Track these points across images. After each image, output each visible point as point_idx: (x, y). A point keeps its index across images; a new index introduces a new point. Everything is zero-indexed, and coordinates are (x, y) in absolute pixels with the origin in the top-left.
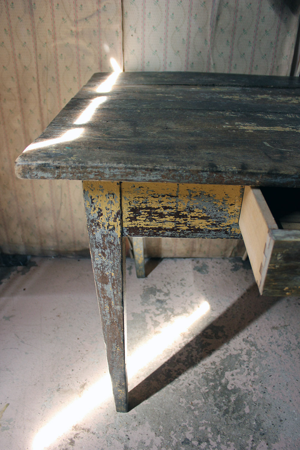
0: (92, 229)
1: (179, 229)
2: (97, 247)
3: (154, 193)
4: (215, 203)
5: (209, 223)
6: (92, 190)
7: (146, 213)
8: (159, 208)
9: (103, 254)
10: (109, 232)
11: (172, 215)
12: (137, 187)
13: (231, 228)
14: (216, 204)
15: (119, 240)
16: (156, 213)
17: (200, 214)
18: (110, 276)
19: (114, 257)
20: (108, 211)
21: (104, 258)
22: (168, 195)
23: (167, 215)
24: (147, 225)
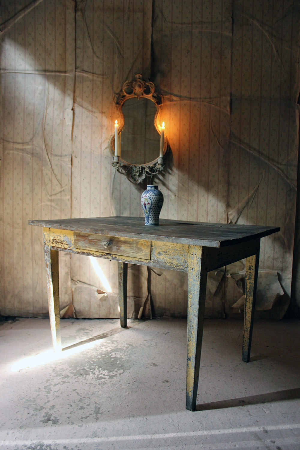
1: (62, 248)
8: (57, 240)
22: (59, 236)
23: (59, 242)
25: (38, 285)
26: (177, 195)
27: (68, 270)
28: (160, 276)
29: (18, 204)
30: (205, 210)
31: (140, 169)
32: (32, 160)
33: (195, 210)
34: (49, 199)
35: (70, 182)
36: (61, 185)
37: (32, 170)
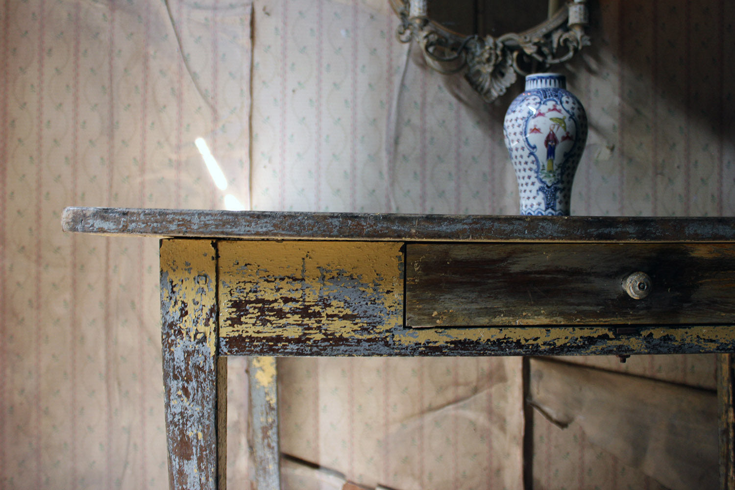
0: (170, 341)
1: (309, 339)
2: (176, 378)
3: (268, 274)
4: (362, 289)
5: (356, 327)
6: (174, 271)
7: (257, 310)
8: (276, 301)
9: (185, 390)
10: (197, 346)
11: (297, 313)
12: (242, 264)
13: (393, 335)
14: (364, 291)
15: (212, 361)
16: (272, 310)
17: (340, 309)
18: (195, 441)
19: (203, 397)
20: (197, 307)
21: (185, 399)
22: (289, 278)
23: (288, 313)
24: (258, 332)
25: (129, 471)
26: (618, 145)
27: (239, 415)
28: (565, 430)
29: (58, 178)
30: (713, 196)
31: (499, 52)
32: (113, 20)
33: (680, 195)
34: (170, 160)
35: (247, 102)
36: (214, 111)
37: (112, 59)
